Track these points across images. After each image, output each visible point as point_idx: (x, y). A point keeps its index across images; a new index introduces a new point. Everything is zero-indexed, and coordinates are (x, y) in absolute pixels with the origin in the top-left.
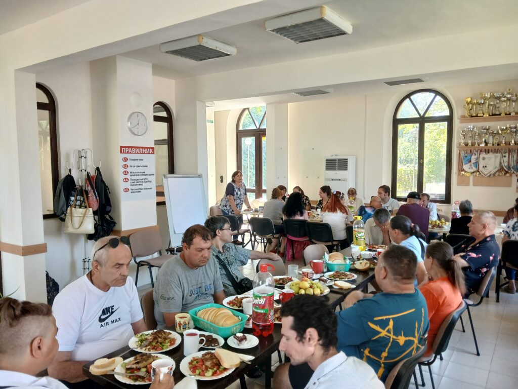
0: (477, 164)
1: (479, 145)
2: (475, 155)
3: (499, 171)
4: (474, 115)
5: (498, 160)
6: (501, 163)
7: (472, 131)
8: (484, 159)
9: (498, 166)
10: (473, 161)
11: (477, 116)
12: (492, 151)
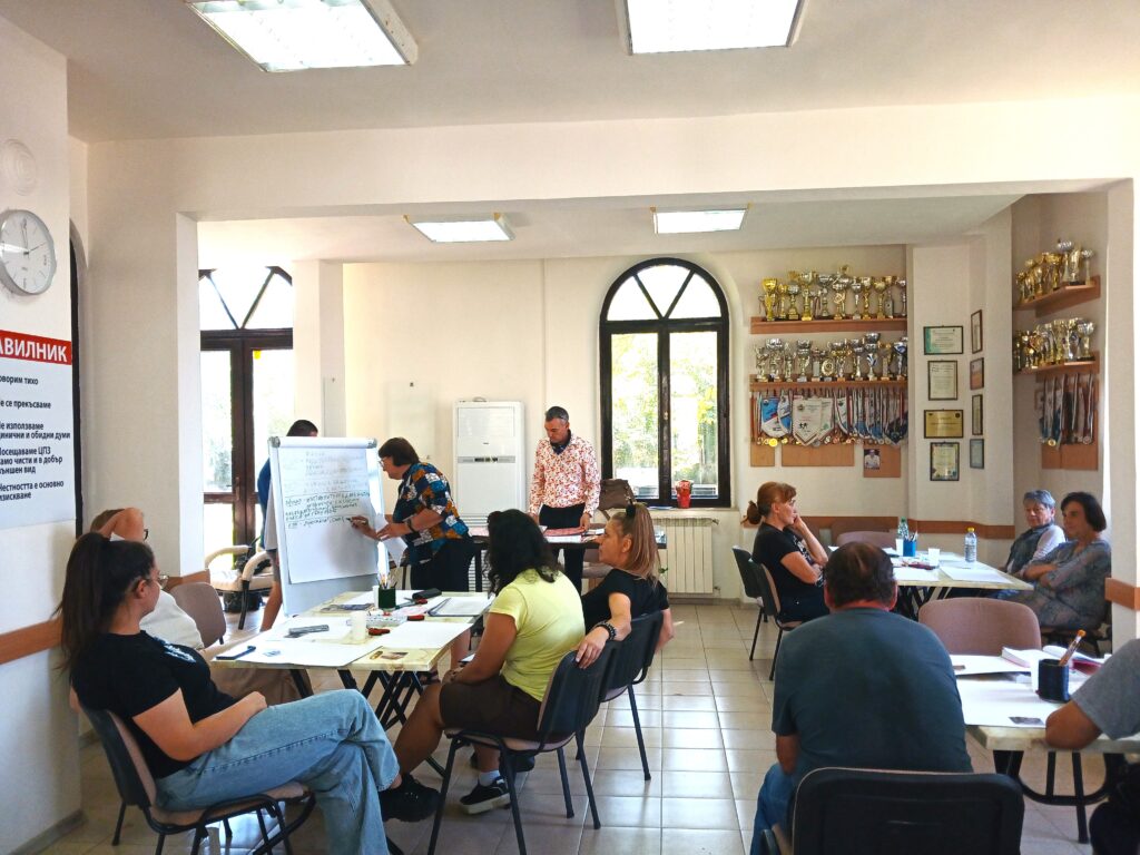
0: (788, 420)
8: (801, 408)
9: (829, 423)
10: (781, 413)
11: (787, 319)
12: (815, 393)
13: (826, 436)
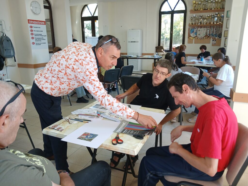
0: (196, 33)
1: (198, 24)
2: (196, 29)
3: (206, 36)
4: (196, 9)
5: (205, 31)
6: (206, 33)
7: (195, 17)
8: (199, 31)
9: (205, 34)
10: (195, 32)
11: (197, 10)
12: (203, 27)
13: (204, 37)
